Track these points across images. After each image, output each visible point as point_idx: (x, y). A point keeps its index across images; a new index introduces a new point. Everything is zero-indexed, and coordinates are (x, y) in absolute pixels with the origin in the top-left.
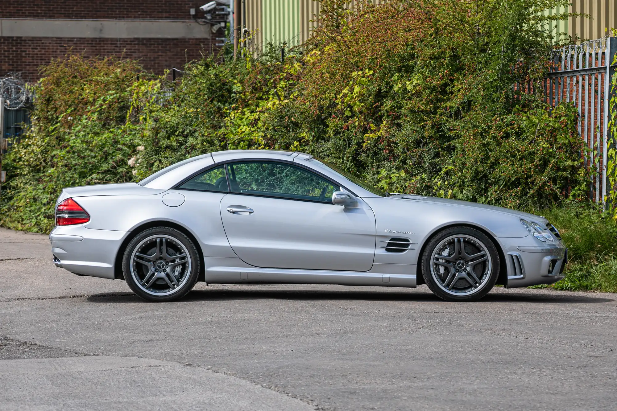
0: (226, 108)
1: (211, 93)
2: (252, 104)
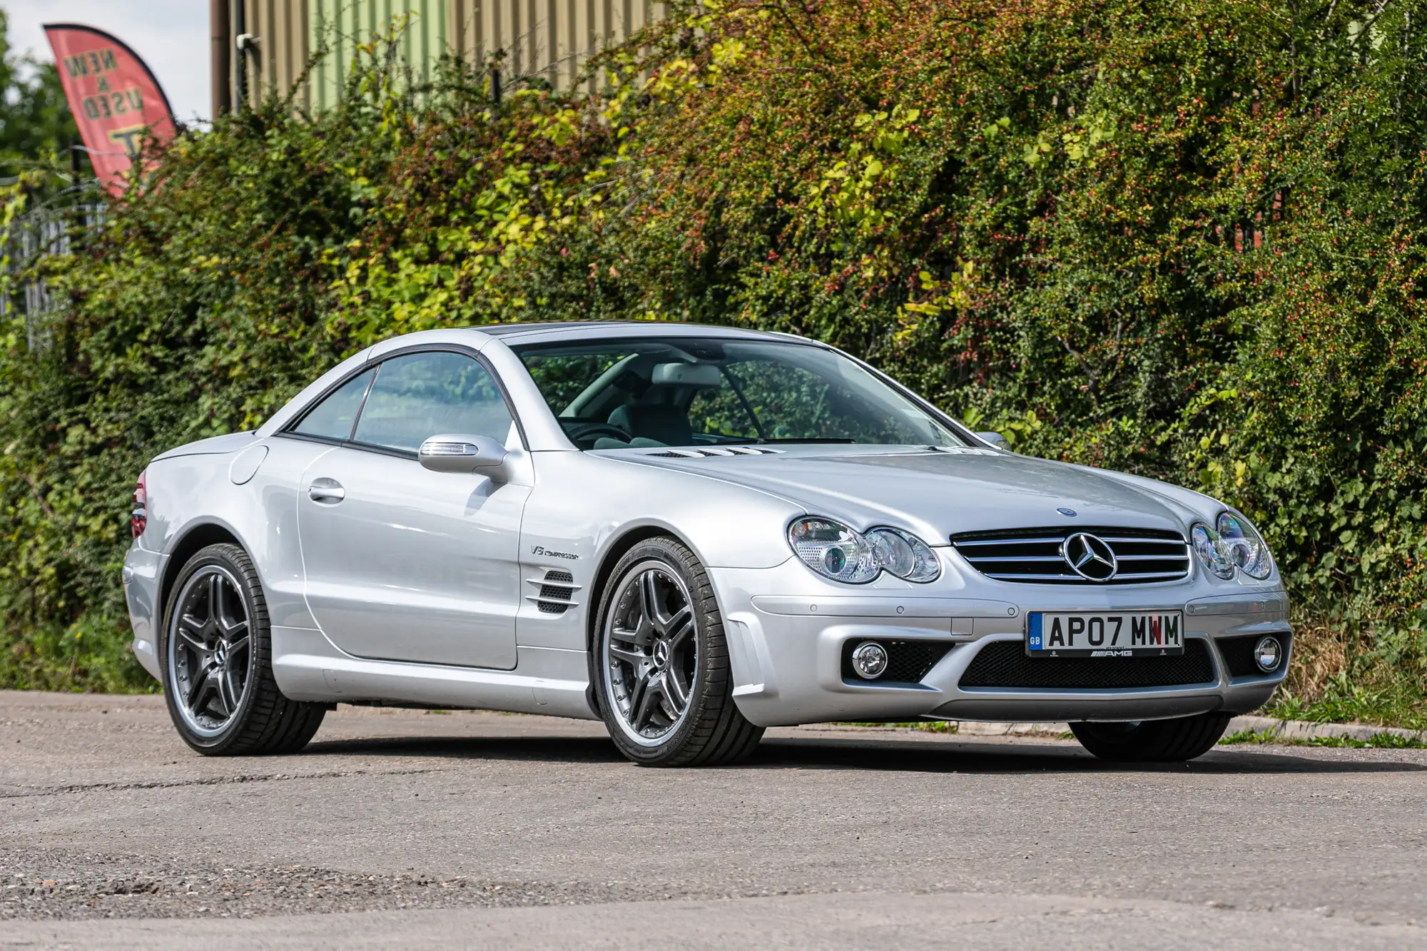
0: (330, 251)
2: (416, 239)
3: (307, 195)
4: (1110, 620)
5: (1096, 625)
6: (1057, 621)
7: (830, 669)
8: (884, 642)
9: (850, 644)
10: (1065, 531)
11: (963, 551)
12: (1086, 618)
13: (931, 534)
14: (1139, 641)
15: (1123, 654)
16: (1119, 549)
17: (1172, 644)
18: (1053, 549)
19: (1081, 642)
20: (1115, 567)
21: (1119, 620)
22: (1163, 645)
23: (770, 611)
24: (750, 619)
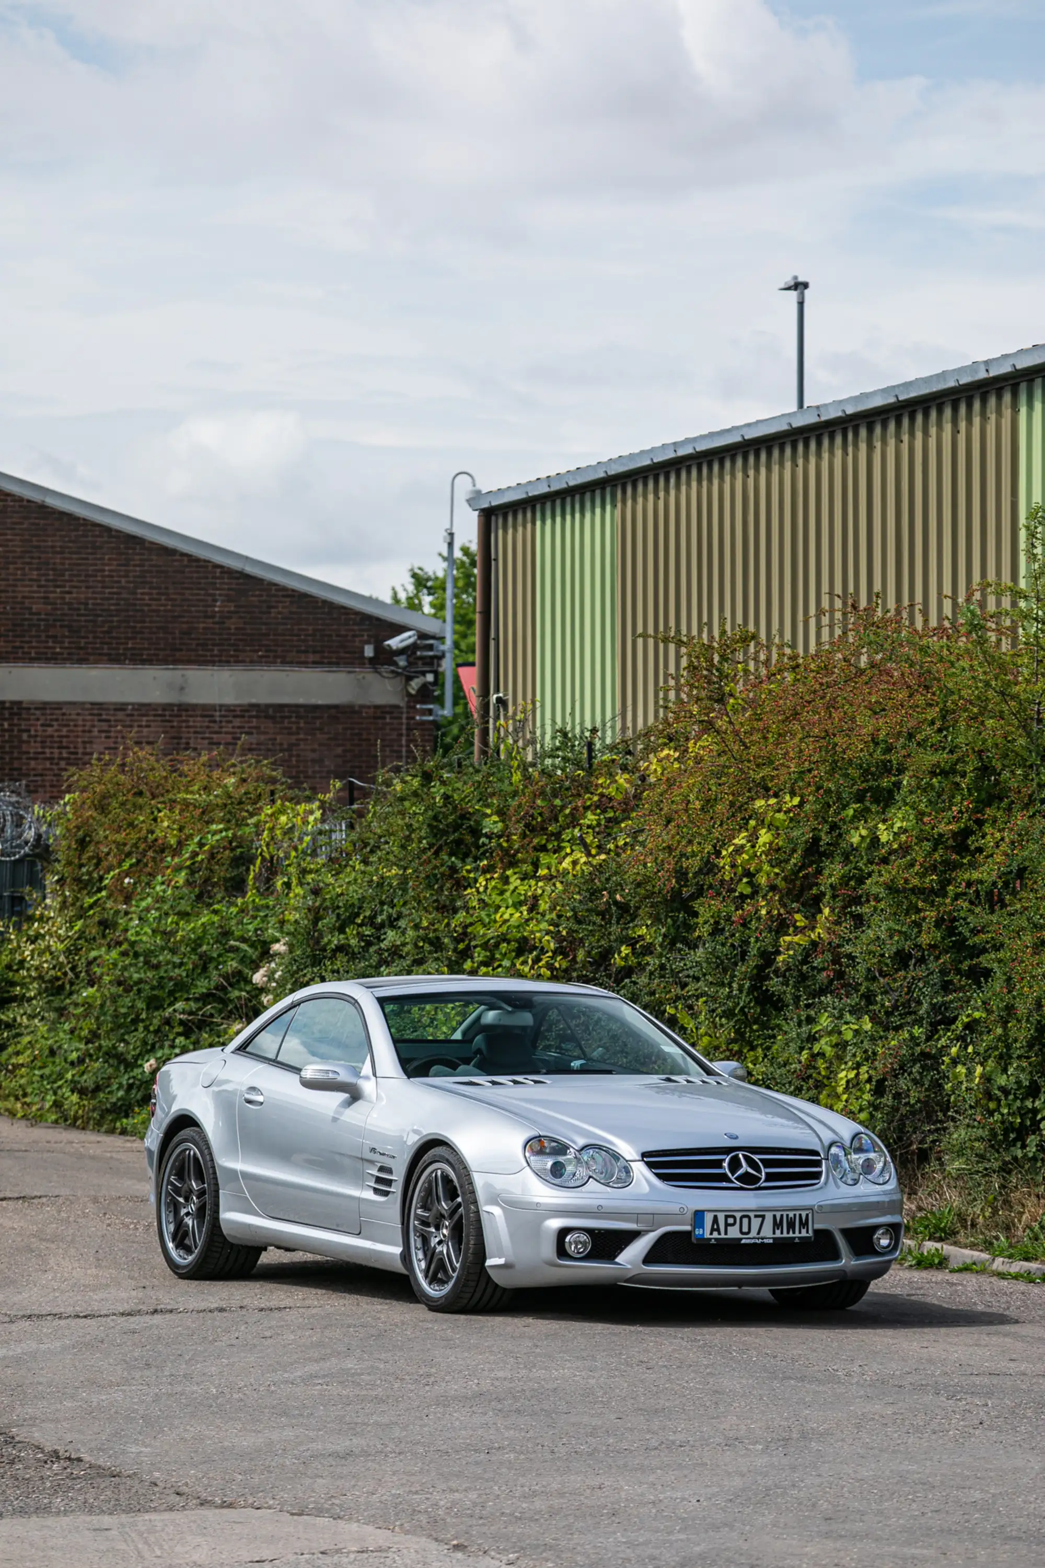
0: (468, 867)
1: (435, 836)
2: (524, 861)
3: (456, 827)
4: (756, 1216)
5: (745, 1221)
6: (715, 1218)
7: (548, 1250)
8: (589, 1231)
9: (563, 1233)
10: (727, 1150)
11: (650, 1165)
12: (738, 1215)
13: (628, 1150)
14: (778, 1232)
15: (766, 1241)
16: (767, 1163)
17: (804, 1234)
18: (718, 1164)
19: (734, 1233)
20: (763, 1177)
21: (763, 1217)
22: (797, 1234)
23: (512, 1205)
24: (496, 1211)
